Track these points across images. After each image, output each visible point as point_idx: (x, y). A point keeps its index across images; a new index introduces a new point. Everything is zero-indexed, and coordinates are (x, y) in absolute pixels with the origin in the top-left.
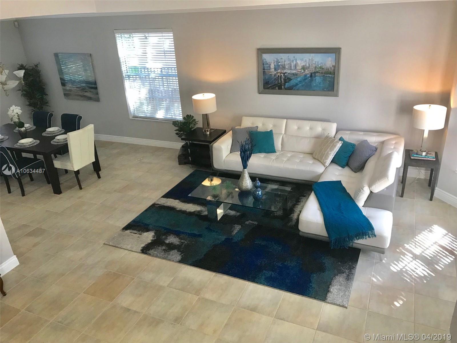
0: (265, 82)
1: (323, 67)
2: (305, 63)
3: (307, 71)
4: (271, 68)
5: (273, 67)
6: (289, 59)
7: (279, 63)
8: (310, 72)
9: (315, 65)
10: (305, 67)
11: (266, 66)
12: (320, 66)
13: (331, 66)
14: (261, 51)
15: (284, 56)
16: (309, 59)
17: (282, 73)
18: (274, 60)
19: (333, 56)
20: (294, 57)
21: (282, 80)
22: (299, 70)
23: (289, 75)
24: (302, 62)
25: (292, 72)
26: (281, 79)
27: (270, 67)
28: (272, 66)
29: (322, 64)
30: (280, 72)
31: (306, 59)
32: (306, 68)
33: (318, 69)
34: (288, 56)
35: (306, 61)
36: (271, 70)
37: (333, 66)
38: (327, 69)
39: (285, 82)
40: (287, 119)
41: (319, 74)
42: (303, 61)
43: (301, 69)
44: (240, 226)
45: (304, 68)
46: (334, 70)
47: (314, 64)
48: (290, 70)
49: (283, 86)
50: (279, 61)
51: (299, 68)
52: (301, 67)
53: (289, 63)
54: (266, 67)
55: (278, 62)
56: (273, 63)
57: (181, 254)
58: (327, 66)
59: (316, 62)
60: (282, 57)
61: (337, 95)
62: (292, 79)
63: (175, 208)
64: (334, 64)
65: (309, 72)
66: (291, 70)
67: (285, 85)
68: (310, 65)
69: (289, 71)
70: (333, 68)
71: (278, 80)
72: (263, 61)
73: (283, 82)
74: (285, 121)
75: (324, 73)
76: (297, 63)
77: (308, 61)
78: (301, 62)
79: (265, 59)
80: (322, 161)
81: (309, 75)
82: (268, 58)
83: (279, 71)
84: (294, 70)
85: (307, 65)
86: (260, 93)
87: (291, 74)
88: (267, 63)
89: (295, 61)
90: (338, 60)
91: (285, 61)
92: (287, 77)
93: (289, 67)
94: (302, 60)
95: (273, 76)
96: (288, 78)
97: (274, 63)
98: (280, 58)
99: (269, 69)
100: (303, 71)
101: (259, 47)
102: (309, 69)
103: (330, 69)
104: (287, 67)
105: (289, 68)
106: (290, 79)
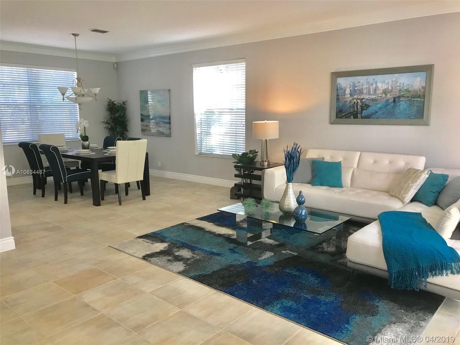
0: (338, 110)
1: (410, 90)
2: (387, 86)
3: (389, 95)
4: (346, 94)
5: (349, 93)
6: (368, 83)
7: (356, 87)
8: (393, 96)
9: (399, 88)
10: (387, 90)
11: (341, 91)
12: (405, 88)
13: (421, 88)
14: (336, 75)
15: (361, 79)
16: (393, 81)
17: (359, 99)
18: (350, 85)
19: (424, 74)
20: (374, 80)
21: (359, 108)
22: (379, 95)
23: (367, 101)
24: (384, 85)
25: (371, 98)
26: (357, 106)
27: (345, 92)
28: (348, 91)
29: (409, 86)
30: (357, 98)
31: (388, 81)
32: (389, 92)
33: (403, 92)
34: (367, 79)
35: (388, 83)
36: (346, 96)
37: (423, 87)
38: (414, 92)
39: (362, 109)
40: (361, 151)
41: (405, 99)
42: (385, 83)
43: (382, 94)
44: (273, 253)
45: (385, 92)
46: (424, 92)
47: (398, 86)
48: (368, 95)
49: (359, 115)
50: (356, 86)
51: (379, 92)
52: (382, 91)
53: (368, 86)
54: (340, 93)
55: (354, 86)
56: (348, 88)
57: (185, 266)
58: (415, 88)
59: (400, 84)
60: (360, 81)
61: (427, 124)
62: (370, 106)
63: (205, 229)
64: (424, 85)
65: (391, 97)
66: (370, 95)
67: (362, 113)
68: (393, 88)
69: (367, 97)
70: (422, 90)
71: (354, 108)
72: (337, 87)
73: (359, 110)
74: (359, 153)
75: (411, 96)
76: (378, 86)
77: (390, 83)
78: (382, 85)
79: (340, 84)
80: (400, 197)
81: (391, 101)
82: (342, 82)
83: (355, 97)
84: (374, 95)
85: (390, 88)
86: (331, 123)
87: (369, 100)
88: (342, 89)
89: (374, 84)
90: (429, 80)
91: (362, 85)
92: (365, 103)
93: (368, 91)
94: (383, 82)
95: (348, 102)
96: (366, 105)
97: (350, 88)
98: (358, 82)
99: (344, 95)
100: (384, 96)
101: (333, 71)
102: (391, 93)
103: (418, 92)
104: (365, 92)
105: (367, 93)
106: (368, 106)
